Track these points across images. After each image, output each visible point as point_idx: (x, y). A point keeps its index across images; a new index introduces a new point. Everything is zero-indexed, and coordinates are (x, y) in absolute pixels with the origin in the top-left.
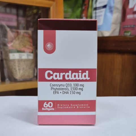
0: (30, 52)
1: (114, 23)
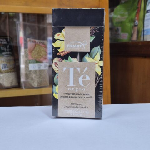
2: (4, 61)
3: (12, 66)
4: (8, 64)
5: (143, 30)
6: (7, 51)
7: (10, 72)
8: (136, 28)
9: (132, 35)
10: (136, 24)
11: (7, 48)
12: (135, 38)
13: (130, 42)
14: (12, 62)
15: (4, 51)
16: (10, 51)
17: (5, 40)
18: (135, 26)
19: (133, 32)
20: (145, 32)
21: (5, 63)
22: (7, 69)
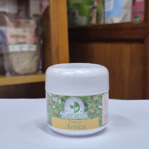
0: (32, 44)
1: (125, 8)
5: (103, 12)
8: (95, 11)
9: (90, 19)
10: (95, 7)
12: (94, 21)
13: (89, 26)
18: (94, 8)
19: (91, 15)
20: (106, 14)
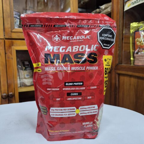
2: (27, 73)
3: (31, 75)
4: (29, 74)
6: (29, 68)
7: (30, 78)
11: (29, 66)
14: (31, 73)
15: (27, 68)
16: (30, 68)
17: (28, 62)
21: (28, 74)
22: (29, 77)
